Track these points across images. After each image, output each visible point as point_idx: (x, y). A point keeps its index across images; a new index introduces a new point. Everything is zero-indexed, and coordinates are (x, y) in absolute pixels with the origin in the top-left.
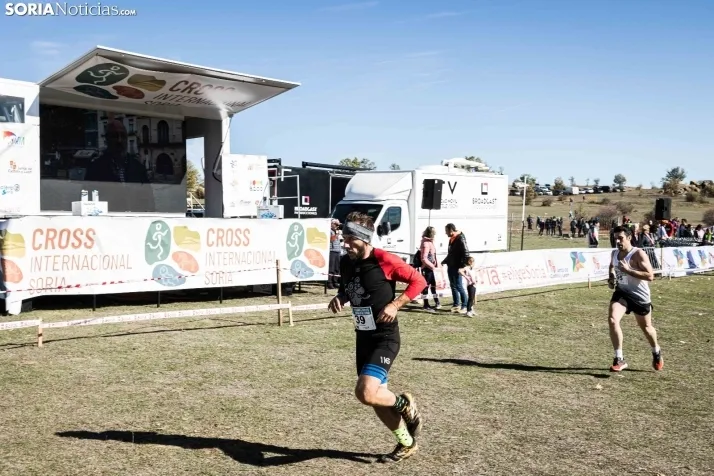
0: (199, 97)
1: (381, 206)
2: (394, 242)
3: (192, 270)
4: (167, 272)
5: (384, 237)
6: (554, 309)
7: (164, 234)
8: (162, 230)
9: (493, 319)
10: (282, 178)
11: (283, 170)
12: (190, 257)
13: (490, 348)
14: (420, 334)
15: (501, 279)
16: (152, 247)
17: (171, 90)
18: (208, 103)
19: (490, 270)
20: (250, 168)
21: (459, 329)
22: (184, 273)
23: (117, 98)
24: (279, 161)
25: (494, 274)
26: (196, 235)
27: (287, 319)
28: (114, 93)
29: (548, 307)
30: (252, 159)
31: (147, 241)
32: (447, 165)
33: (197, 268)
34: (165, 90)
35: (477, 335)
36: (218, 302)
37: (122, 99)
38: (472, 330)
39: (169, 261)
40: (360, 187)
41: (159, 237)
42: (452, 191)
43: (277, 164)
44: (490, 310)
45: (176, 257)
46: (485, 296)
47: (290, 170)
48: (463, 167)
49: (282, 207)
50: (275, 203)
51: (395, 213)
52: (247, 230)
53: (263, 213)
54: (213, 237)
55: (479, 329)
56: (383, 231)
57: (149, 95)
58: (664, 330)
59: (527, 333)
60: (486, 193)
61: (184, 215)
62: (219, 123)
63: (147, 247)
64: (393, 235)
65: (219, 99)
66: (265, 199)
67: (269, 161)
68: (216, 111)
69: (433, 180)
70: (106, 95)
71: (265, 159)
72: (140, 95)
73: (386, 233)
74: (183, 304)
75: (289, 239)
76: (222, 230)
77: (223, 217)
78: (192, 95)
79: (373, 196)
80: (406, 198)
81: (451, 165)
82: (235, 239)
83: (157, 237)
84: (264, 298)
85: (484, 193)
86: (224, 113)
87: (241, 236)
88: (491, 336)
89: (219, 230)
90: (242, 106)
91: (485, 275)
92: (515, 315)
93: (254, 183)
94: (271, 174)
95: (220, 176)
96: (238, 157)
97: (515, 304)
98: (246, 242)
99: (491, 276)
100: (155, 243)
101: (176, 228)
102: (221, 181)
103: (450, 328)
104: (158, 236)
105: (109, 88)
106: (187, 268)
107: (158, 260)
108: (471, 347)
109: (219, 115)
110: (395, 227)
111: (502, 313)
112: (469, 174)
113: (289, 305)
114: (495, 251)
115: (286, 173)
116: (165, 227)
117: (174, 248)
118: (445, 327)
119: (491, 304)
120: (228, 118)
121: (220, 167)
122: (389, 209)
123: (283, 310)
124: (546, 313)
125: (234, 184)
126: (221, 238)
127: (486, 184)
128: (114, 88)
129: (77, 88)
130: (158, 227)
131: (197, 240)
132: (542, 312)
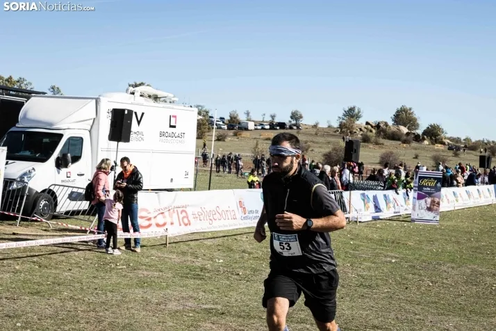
1: (61, 136)
2: (74, 176)
5: (64, 170)
6: (249, 254)
9: (189, 263)
13: (195, 295)
14: (115, 279)
15: (192, 221)
19: (180, 210)
21: (156, 274)
25: (184, 214)
29: (244, 251)
32: (133, 93)
35: (176, 280)
38: (170, 275)
40: (36, 112)
42: (139, 122)
44: (184, 253)
46: (174, 238)
48: (150, 96)
51: (76, 143)
55: (177, 274)
56: (61, 163)
58: (362, 277)
59: (228, 278)
60: (174, 127)
64: (73, 168)
69: (124, 110)
73: (66, 166)
79: (51, 124)
80: (89, 128)
81: (137, 94)
85: (171, 126)
88: (192, 282)
91: (175, 215)
92: (211, 259)
97: (209, 247)
99: (181, 216)
103: (145, 273)
108: (175, 293)
110: (76, 159)
111: (197, 257)
112: (156, 104)
114: (181, 190)
118: (140, 272)
119: (183, 247)
122: (70, 139)
124: (243, 258)
127: (175, 117)
132: (237, 256)
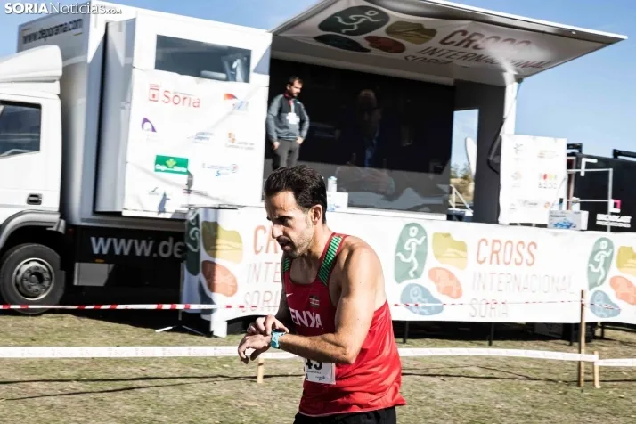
0: (478, 52)
3: (454, 293)
4: (420, 297)
7: (420, 242)
8: (418, 237)
10: (583, 172)
11: (584, 161)
12: (451, 276)
16: (403, 259)
17: (443, 42)
18: (491, 61)
20: (541, 156)
22: (444, 299)
23: (368, 51)
24: (579, 147)
26: (462, 246)
27: (590, 377)
28: (365, 44)
30: (546, 143)
31: (397, 251)
33: (459, 294)
34: (434, 43)
36: (487, 343)
37: (375, 52)
39: (424, 281)
41: (414, 246)
43: (576, 151)
45: (433, 274)
47: (595, 161)
49: (585, 214)
50: (576, 207)
52: (533, 243)
53: (557, 220)
54: (486, 251)
57: (412, 48)
61: (445, 217)
62: (501, 90)
63: (397, 259)
65: (505, 56)
66: (561, 201)
67: (569, 146)
68: (499, 72)
70: (356, 47)
71: (563, 143)
72: (399, 48)
74: (438, 341)
75: (591, 260)
76: (498, 241)
77: (497, 223)
78: (470, 49)
82: (515, 255)
83: (410, 246)
84: (551, 343)
86: (509, 76)
87: (524, 252)
89: (495, 241)
90: (537, 67)
93: (545, 177)
94: (569, 165)
95: (498, 165)
96: (524, 140)
98: (530, 261)
100: (407, 254)
101: (436, 235)
102: (497, 172)
104: (413, 243)
105: (360, 39)
106: (447, 291)
107: (411, 278)
109: (502, 79)
113: (594, 358)
115: (589, 165)
116: (422, 231)
117: (431, 262)
120: (516, 84)
121: (498, 153)
123: (587, 363)
125: (517, 176)
126: (497, 252)
128: (367, 38)
129: (319, 39)
130: (413, 231)
131: (462, 253)
